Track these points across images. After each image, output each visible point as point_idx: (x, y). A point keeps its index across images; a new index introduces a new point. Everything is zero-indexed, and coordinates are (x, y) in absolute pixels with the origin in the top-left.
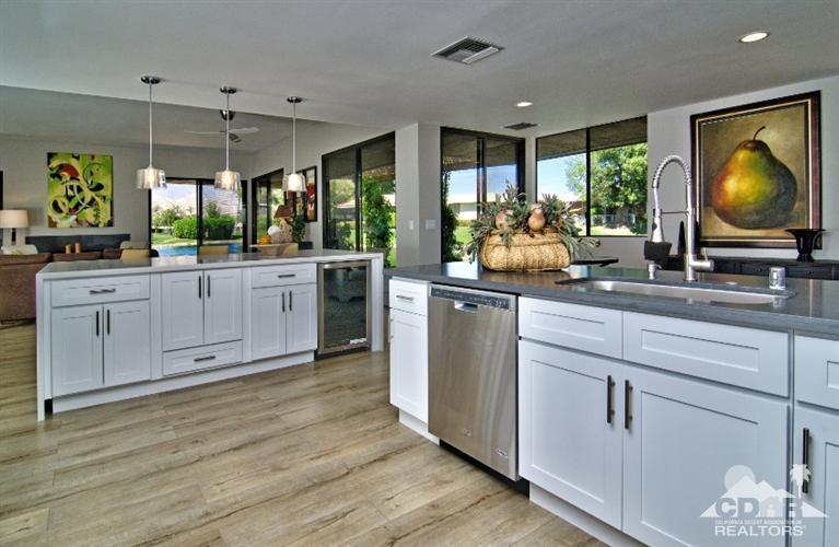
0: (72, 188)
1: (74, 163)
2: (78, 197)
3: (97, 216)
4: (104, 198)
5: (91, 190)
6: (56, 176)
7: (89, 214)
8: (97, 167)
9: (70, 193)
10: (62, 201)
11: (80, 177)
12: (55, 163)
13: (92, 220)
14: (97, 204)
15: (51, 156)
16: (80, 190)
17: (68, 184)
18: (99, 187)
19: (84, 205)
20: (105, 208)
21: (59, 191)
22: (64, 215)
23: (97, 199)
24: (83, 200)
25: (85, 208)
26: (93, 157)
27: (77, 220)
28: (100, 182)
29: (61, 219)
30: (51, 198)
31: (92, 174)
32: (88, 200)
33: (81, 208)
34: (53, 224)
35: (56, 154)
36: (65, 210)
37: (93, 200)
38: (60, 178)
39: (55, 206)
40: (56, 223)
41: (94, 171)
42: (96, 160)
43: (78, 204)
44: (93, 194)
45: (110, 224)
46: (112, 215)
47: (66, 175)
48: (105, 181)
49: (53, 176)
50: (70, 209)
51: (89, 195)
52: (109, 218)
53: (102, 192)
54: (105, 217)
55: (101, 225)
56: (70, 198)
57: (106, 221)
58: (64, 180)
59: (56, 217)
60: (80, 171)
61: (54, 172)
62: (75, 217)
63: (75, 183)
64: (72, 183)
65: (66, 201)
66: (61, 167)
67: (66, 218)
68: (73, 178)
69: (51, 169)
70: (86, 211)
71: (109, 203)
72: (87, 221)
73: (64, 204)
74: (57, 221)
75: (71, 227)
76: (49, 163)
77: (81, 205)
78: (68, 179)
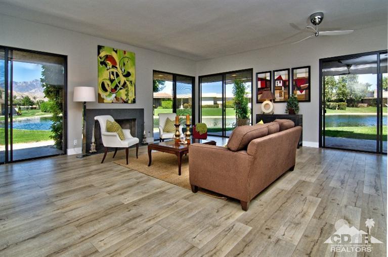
0: (113, 73)
1: (114, 55)
2: (117, 81)
3: (127, 95)
4: (131, 82)
5: (124, 76)
6: (104, 63)
7: (123, 93)
8: (127, 59)
9: (112, 77)
10: (107, 82)
11: (118, 66)
12: (103, 54)
13: (124, 97)
14: (127, 87)
15: (100, 48)
16: (118, 75)
18: (128, 75)
19: (120, 86)
21: (105, 75)
22: (108, 93)
23: (128, 83)
24: (119, 83)
25: (121, 89)
26: (125, 52)
27: (116, 97)
28: (130, 71)
30: (101, 80)
31: (124, 64)
32: (122, 83)
33: (118, 89)
35: (102, 47)
36: (109, 89)
37: (125, 83)
38: (106, 66)
39: (103, 85)
40: (103, 99)
41: (126, 62)
42: (127, 55)
43: (117, 86)
44: (125, 79)
45: (134, 101)
46: (135, 95)
47: (109, 64)
48: (131, 71)
49: (102, 63)
50: (112, 89)
51: (123, 79)
52: (134, 97)
53: (130, 78)
54: (131, 97)
55: (130, 102)
56: (112, 81)
57: (132, 99)
58: (108, 67)
59: (104, 95)
60: (117, 61)
61: (102, 60)
62: (114, 95)
63: (114, 70)
64: (112, 70)
65: (109, 83)
66: (107, 57)
67: (110, 95)
68: (114, 66)
69: (101, 58)
70: (121, 91)
71: (134, 86)
72: (122, 99)
73: (108, 85)
74: (105, 97)
75: (112, 102)
76: (99, 53)
77: (118, 87)
78: (111, 66)
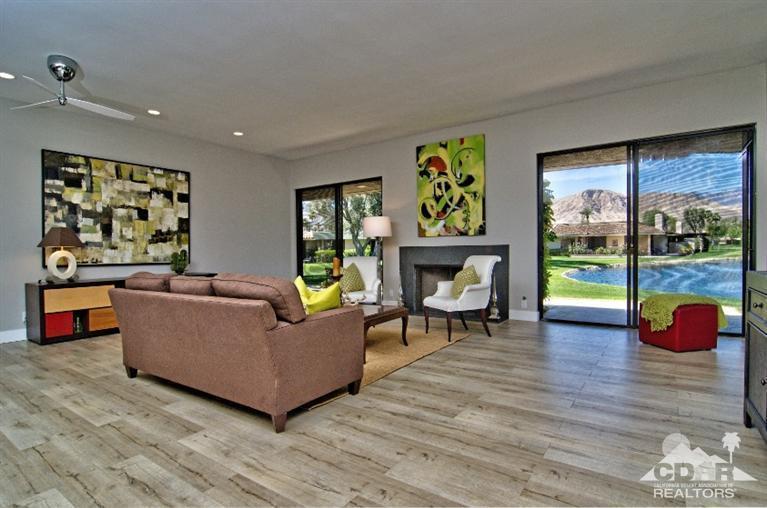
0: (440, 185)
1: (442, 154)
2: (446, 198)
3: (466, 220)
4: (475, 194)
5: (461, 185)
6: (424, 173)
7: (457, 218)
8: (466, 153)
9: (439, 193)
10: (430, 203)
11: (448, 171)
12: (423, 158)
13: (461, 225)
14: (467, 204)
15: (419, 150)
16: (448, 187)
17: (437, 181)
18: (470, 180)
19: (453, 206)
20: (475, 207)
21: (427, 191)
22: (432, 220)
23: (468, 197)
24: (451, 200)
25: (454, 210)
26: (462, 141)
27: (445, 226)
28: (472, 173)
29: (429, 226)
30: (421, 201)
31: (461, 163)
32: (456, 200)
33: (449, 210)
34: (422, 233)
35: (424, 146)
36: (433, 214)
37: (462, 198)
38: (428, 175)
39: (424, 207)
40: (425, 231)
41: (464, 160)
42: (466, 145)
43: (447, 206)
44: (461, 190)
45: (482, 231)
46: (484, 218)
47: (433, 170)
48: (476, 171)
49: (422, 174)
50: (438, 213)
51: (457, 192)
52: (481, 222)
53: (473, 187)
54: (476, 221)
55: (471, 232)
56: (438, 199)
57: (477, 226)
58: (432, 177)
59: (425, 224)
60: (447, 162)
61: (422, 169)
62: (442, 223)
63: (443, 180)
64: (440, 180)
65: (434, 203)
66: (430, 161)
67: (434, 224)
68: (441, 173)
69: (420, 166)
70: (455, 214)
71: (481, 201)
72: (456, 228)
73: (432, 206)
74: (426, 228)
75: (439, 235)
76: (418, 159)
77: (449, 207)
78: (436, 174)
